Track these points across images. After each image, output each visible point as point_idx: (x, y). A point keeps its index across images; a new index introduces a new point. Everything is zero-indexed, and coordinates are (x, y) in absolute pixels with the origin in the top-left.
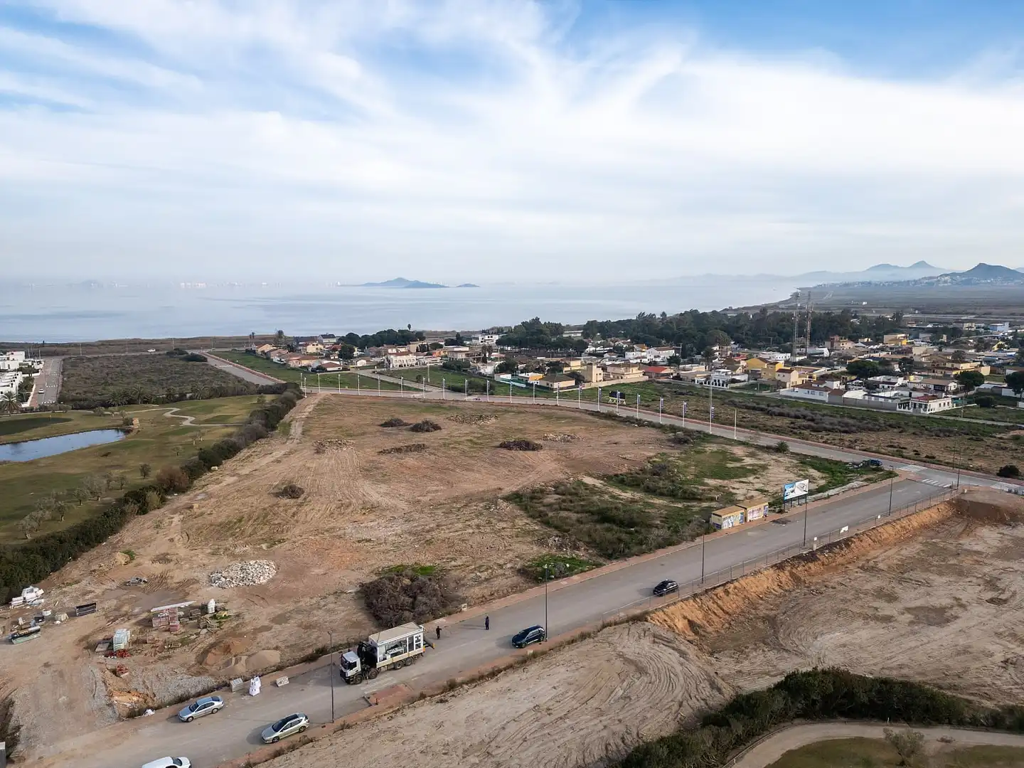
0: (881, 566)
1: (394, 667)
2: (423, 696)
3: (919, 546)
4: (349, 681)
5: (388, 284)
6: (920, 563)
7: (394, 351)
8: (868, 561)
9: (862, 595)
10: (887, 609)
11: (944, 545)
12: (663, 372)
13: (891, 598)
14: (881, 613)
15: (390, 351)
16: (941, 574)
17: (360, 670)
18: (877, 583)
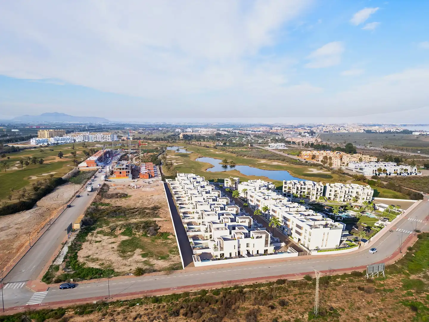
0: (25, 235)
3: (14, 247)
6: (11, 241)
8: (30, 235)
9: (26, 226)
10: (17, 226)
11: (4, 251)
13: (17, 229)
14: (19, 225)
16: (4, 240)
18: (24, 230)
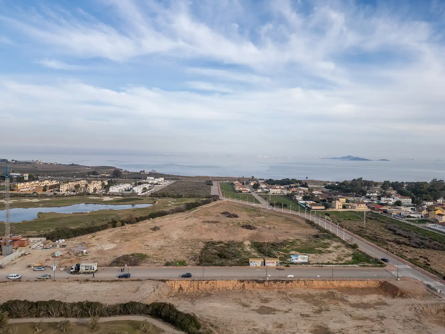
1: (85, 273)
2: (78, 280)
4: (71, 273)
5: (344, 158)
7: (279, 187)
12: (381, 208)
15: (277, 187)
17: (74, 271)
